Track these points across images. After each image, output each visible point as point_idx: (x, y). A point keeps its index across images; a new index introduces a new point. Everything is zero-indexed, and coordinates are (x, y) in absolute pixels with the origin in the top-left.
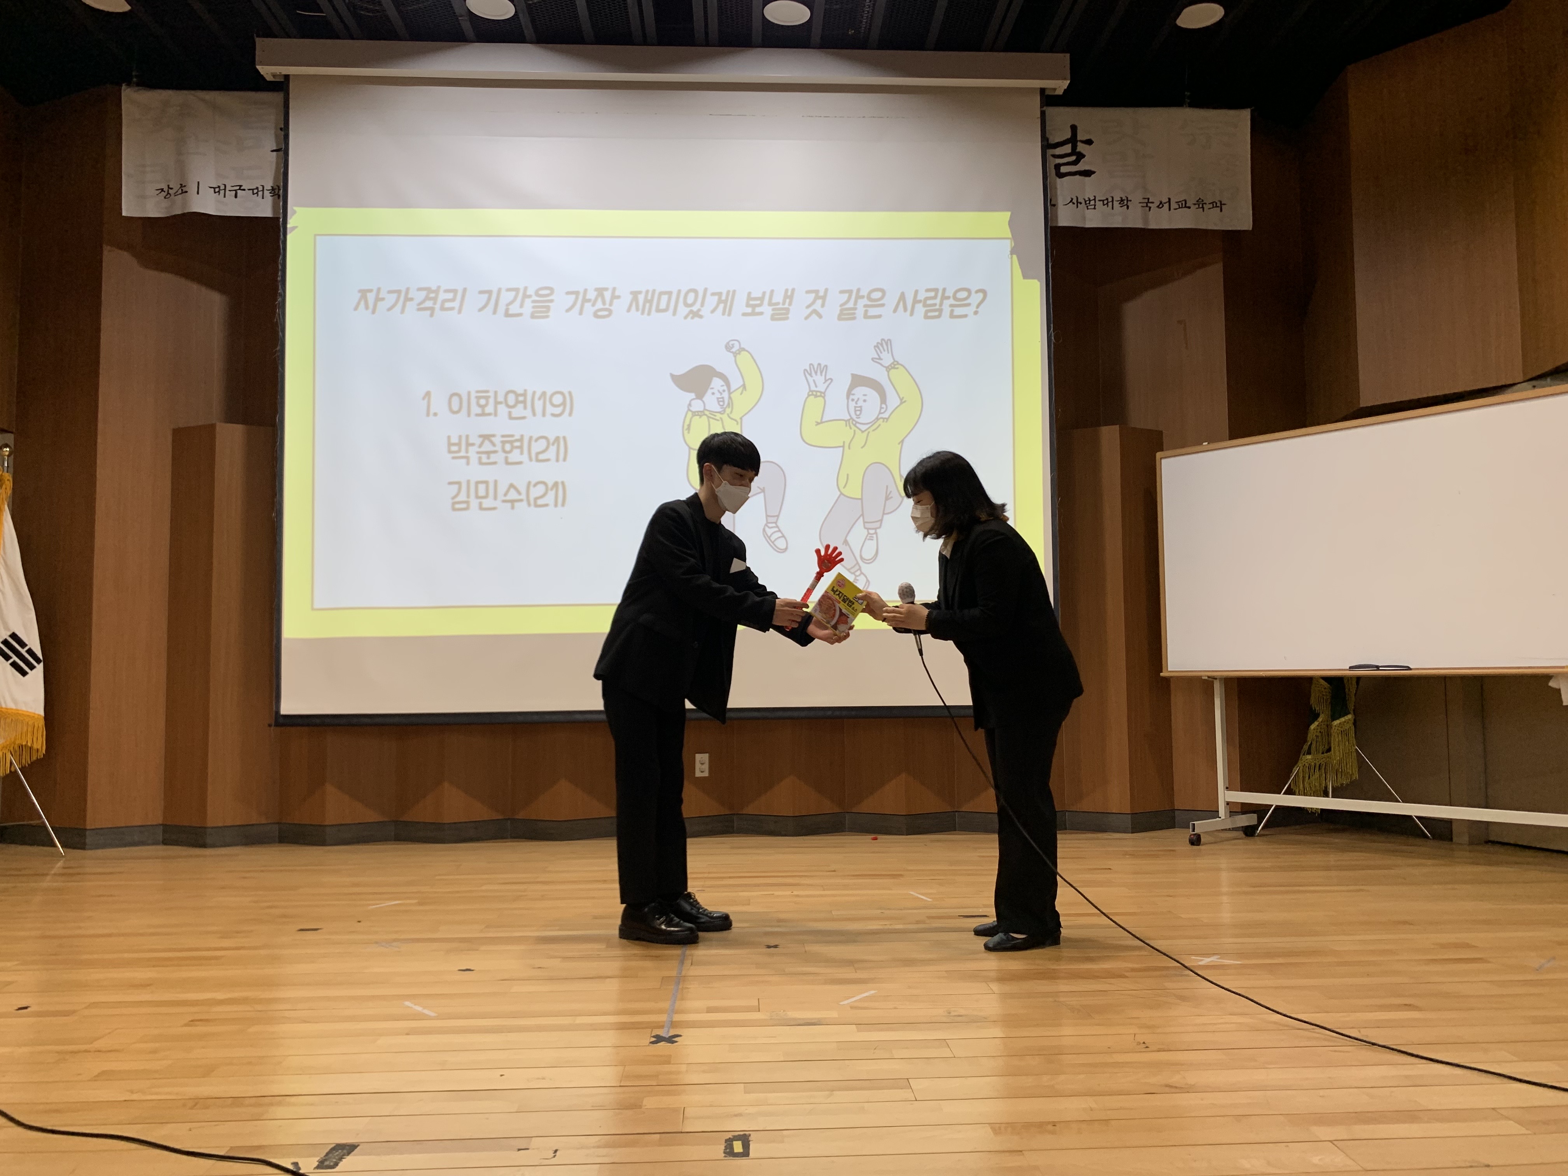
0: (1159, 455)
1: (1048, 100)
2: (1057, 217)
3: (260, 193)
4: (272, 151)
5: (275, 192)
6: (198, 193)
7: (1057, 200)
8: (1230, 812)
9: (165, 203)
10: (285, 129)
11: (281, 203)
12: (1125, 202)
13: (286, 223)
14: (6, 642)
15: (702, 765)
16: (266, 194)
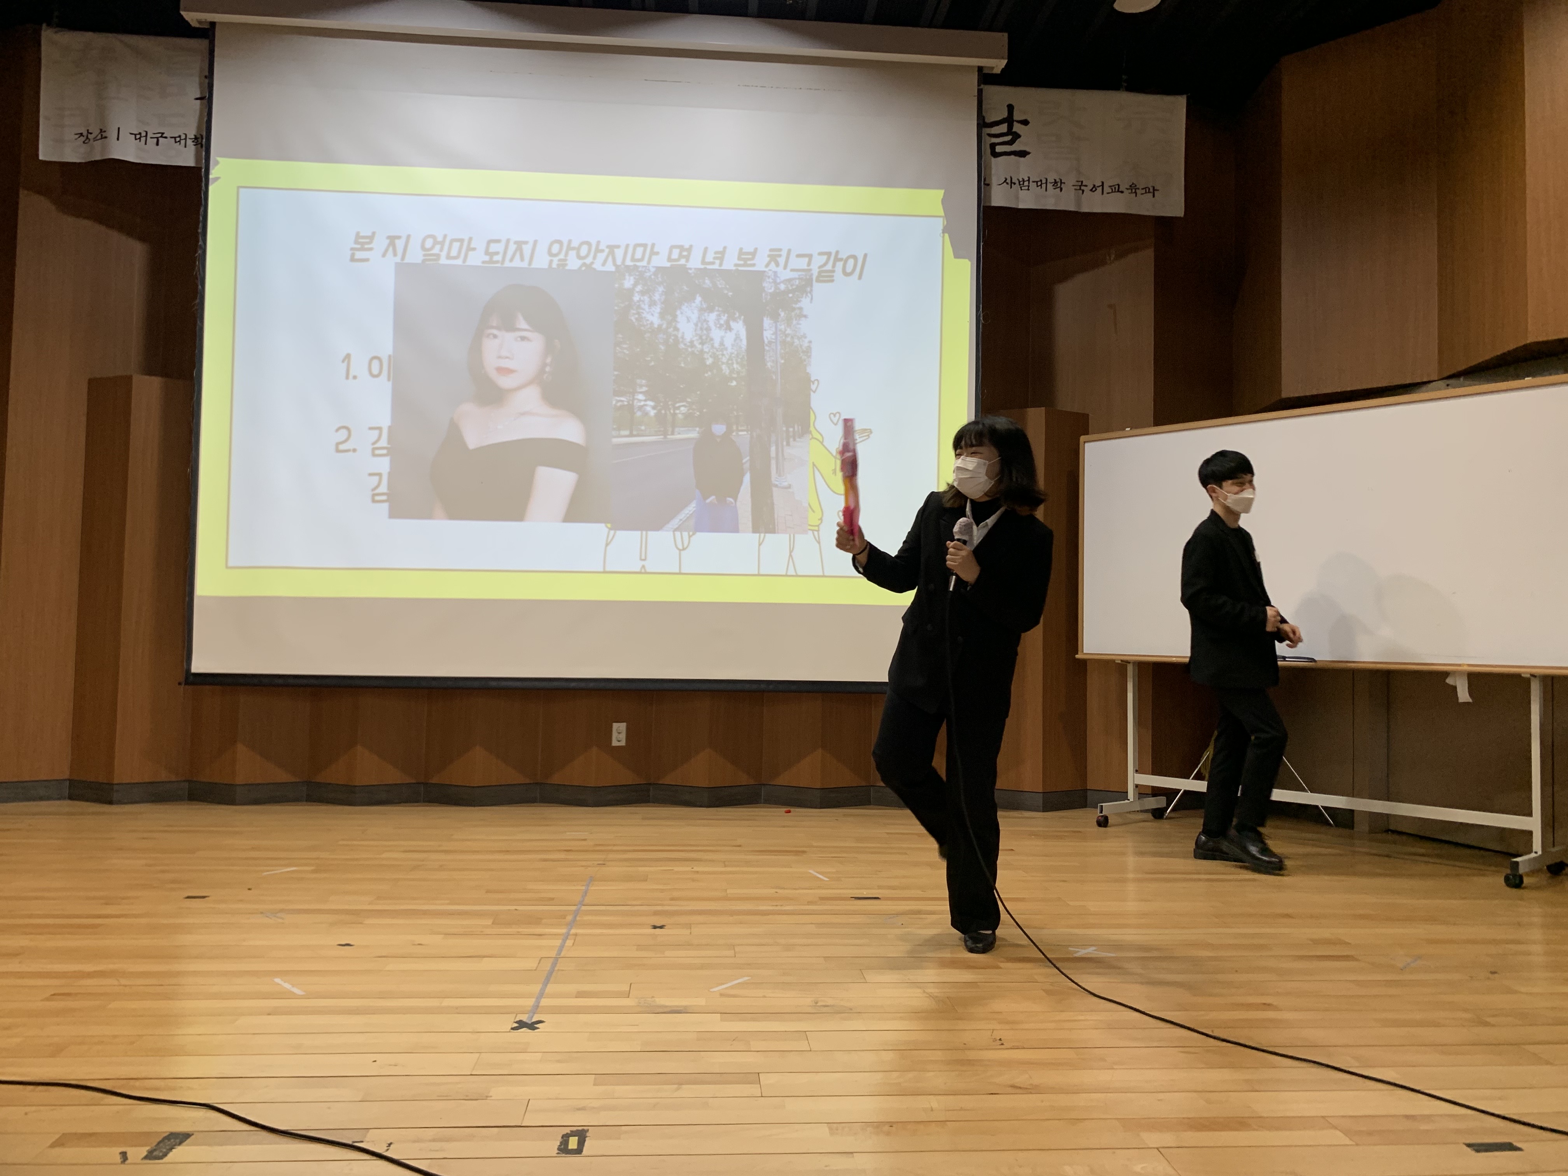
0: (1083, 438)
1: (986, 78)
2: (990, 197)
3: (183, 142)
4: (197, 99)
5: (198, 141)
6: (118, 139)
7: (991, 179)
8: (1139, 794)
9: (84, 149)
10: (210, 76)
11: (204, 153)
12: (1058, 185)
13: (208, 173)
15: (619, 734)
16: (189, 143)
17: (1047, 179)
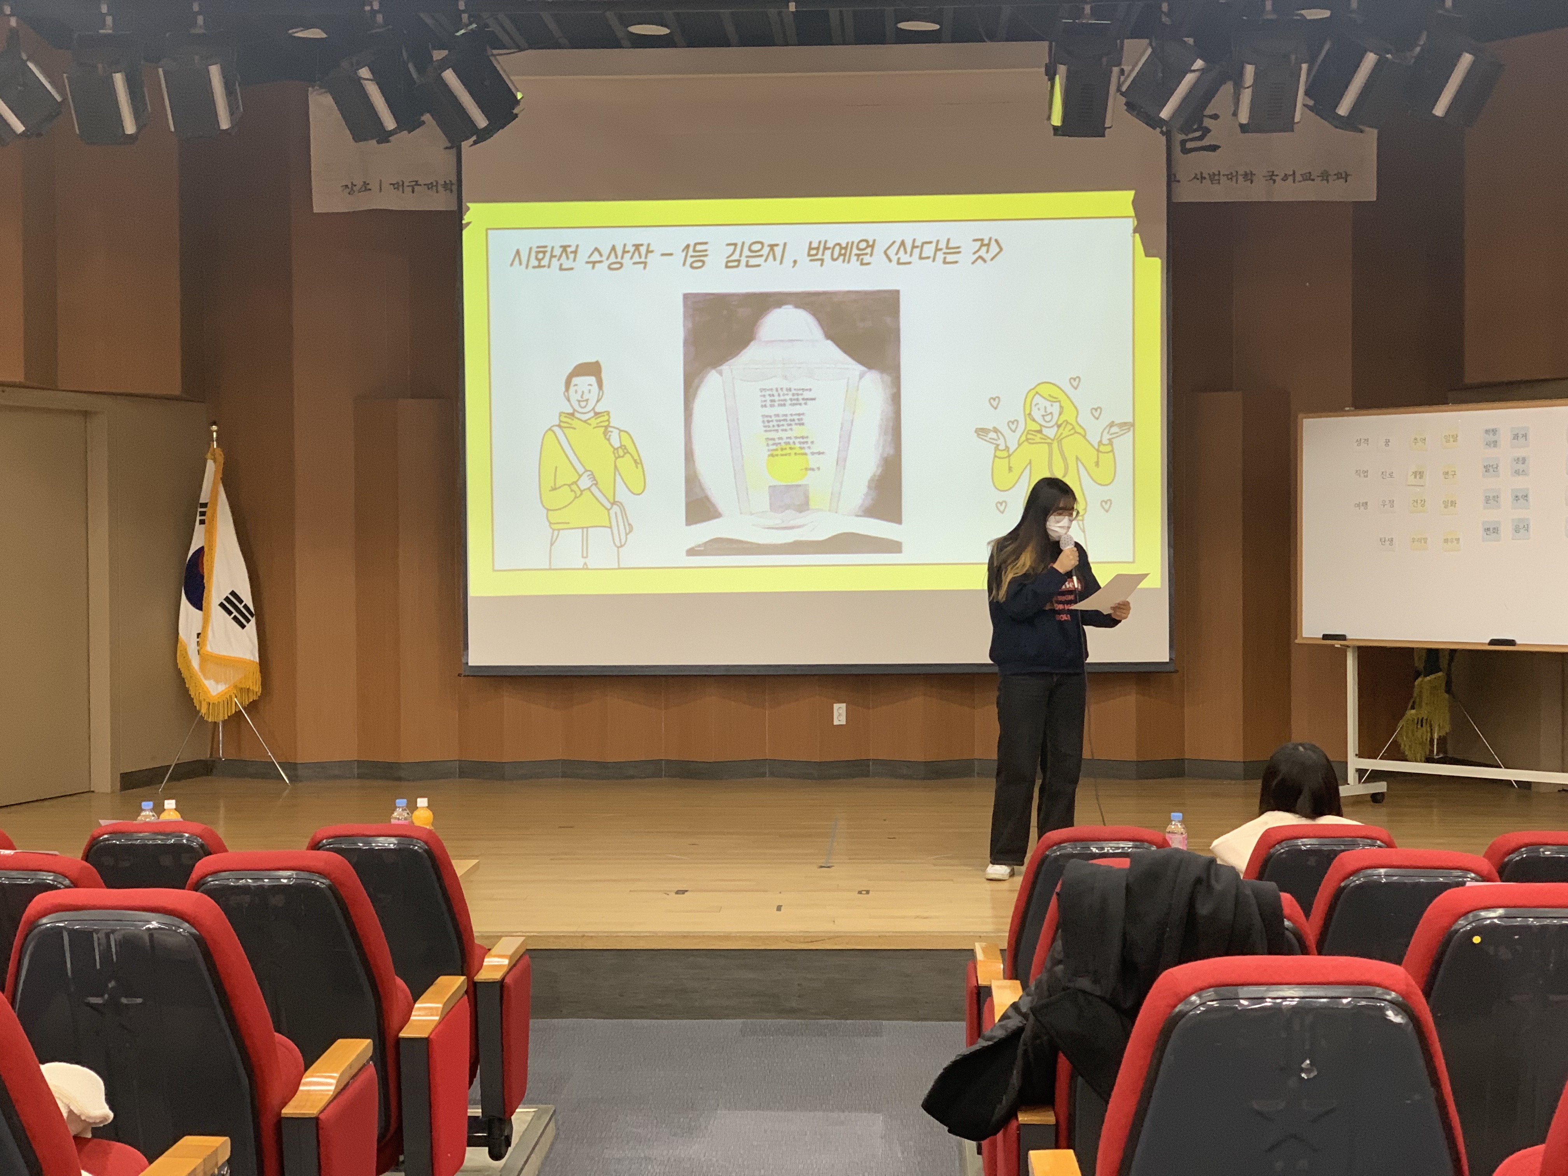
2: (1180, 193)
3: (434, 188)
4: (445, 148)
5: (450, 188)
6: (380, 191)
7: (1180, 176)
9: (350, 200)
11: (456, 199)
12: (1249, 177)
13: (461, 219)
14: (227, 599)
15: (840, 715)
16: (440, 189)
17: (1237, 172)
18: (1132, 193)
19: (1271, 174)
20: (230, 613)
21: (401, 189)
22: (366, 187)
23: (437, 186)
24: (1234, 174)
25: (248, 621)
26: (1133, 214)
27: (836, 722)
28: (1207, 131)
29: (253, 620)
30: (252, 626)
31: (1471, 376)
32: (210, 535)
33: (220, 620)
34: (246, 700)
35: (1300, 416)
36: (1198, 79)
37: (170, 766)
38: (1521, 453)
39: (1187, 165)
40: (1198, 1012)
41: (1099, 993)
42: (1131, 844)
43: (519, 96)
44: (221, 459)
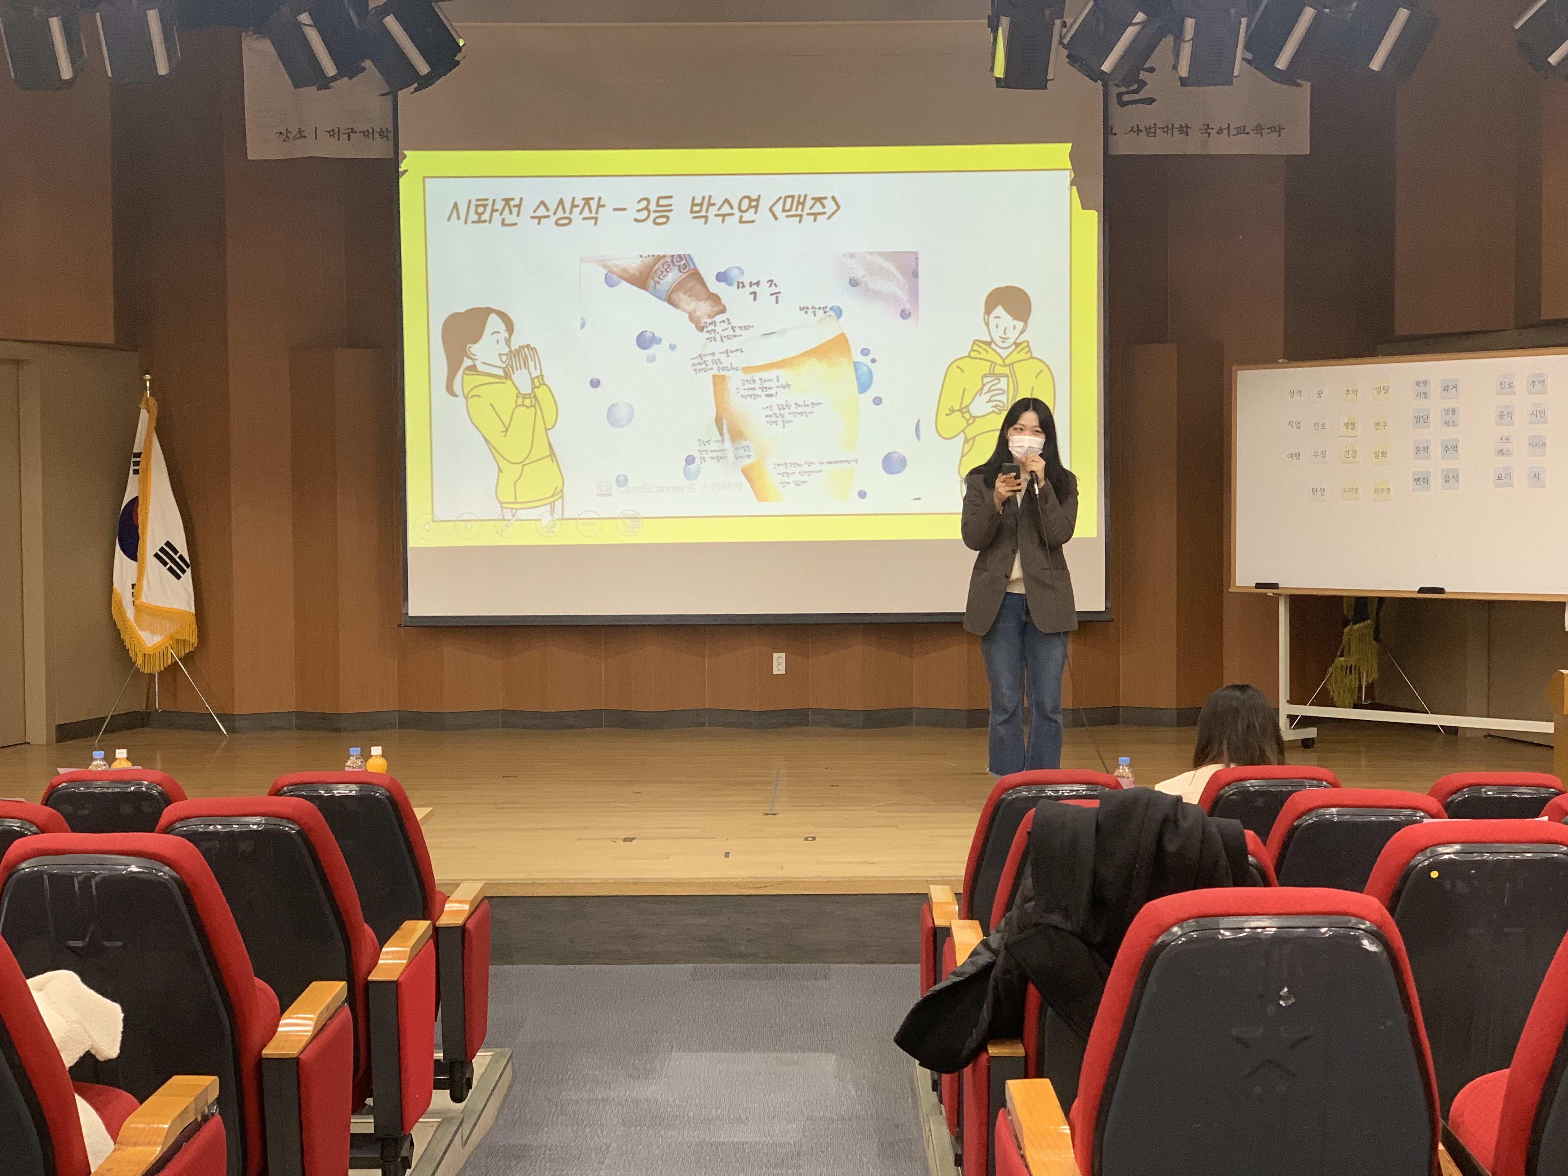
2: (1116, 147)
3: (371, 136)
4: (382, 95)
5: (386, 136)
6: (315, 138)
7: (1116, 130)
9: (285, 147)
11: (392, 147)
12: (1184, 130)
13: (398, 167)
14: (162, 550)
15: (779, 664)
16: (377, 136)
17: (1173, 125)
18: (1068, 146)
19: (1206, 127)
20: (165, 564)
21: (336, 135)
22: (301, 134)
23: (373, 132)
24: (1170, 127)
25: (184, 571)
26: (1070, 167)
27: (775, 672)
28: (1143, 84)
29: (189, 571)
30: (187, 576)
31: (1401, 329)
32: (144, 485)
33: (155, 570)
34: (183, 651)
35: (1234, 368)
36: (1139, 33)
37: (105, 718)
38: (1450, 404)
39: (1123, 117)
40: (1180, 942)
41: (1069, 928)
42: (1084, 787)
43: (461, 43)
44: (155, 410)
